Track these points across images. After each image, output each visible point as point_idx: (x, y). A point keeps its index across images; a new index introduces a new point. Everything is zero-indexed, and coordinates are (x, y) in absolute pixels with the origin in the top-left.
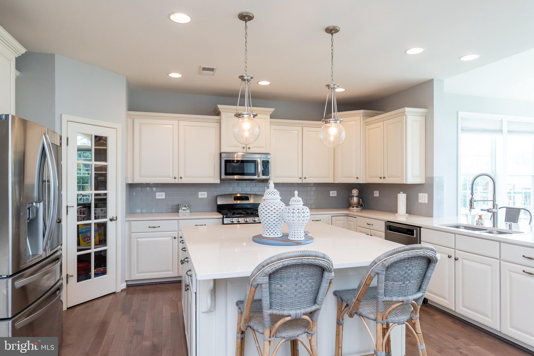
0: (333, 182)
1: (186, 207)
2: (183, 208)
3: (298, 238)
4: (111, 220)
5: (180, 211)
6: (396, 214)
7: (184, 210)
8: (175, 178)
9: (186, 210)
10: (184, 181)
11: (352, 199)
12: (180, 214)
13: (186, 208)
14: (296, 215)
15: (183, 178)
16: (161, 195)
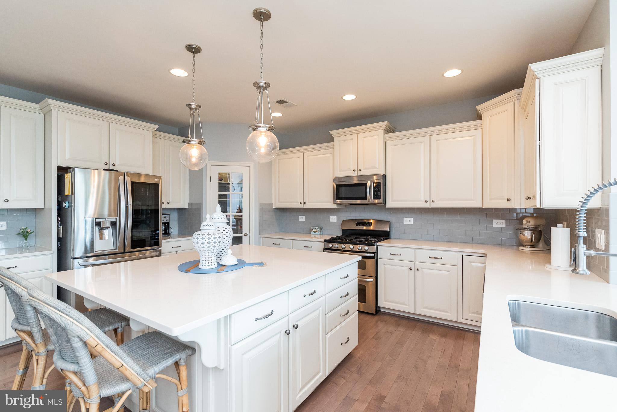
0: (482, 207)
1: (316, 229)
2: (314, 231)
3: (212, 265)
4: (245, 235)
5: (312, 233)
6: (547, 266)
7: (314, 232)
8: (301, 203)
9: (316, 232)
10: (308, 206)
11: (520, 234)
12: (312, 236)
13: (316, 231)
14: (212, 240)
15: (307, 203)
16: (302, 218)
